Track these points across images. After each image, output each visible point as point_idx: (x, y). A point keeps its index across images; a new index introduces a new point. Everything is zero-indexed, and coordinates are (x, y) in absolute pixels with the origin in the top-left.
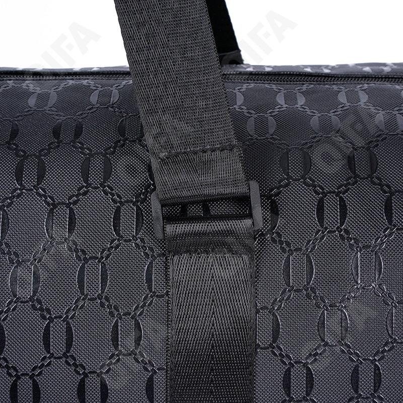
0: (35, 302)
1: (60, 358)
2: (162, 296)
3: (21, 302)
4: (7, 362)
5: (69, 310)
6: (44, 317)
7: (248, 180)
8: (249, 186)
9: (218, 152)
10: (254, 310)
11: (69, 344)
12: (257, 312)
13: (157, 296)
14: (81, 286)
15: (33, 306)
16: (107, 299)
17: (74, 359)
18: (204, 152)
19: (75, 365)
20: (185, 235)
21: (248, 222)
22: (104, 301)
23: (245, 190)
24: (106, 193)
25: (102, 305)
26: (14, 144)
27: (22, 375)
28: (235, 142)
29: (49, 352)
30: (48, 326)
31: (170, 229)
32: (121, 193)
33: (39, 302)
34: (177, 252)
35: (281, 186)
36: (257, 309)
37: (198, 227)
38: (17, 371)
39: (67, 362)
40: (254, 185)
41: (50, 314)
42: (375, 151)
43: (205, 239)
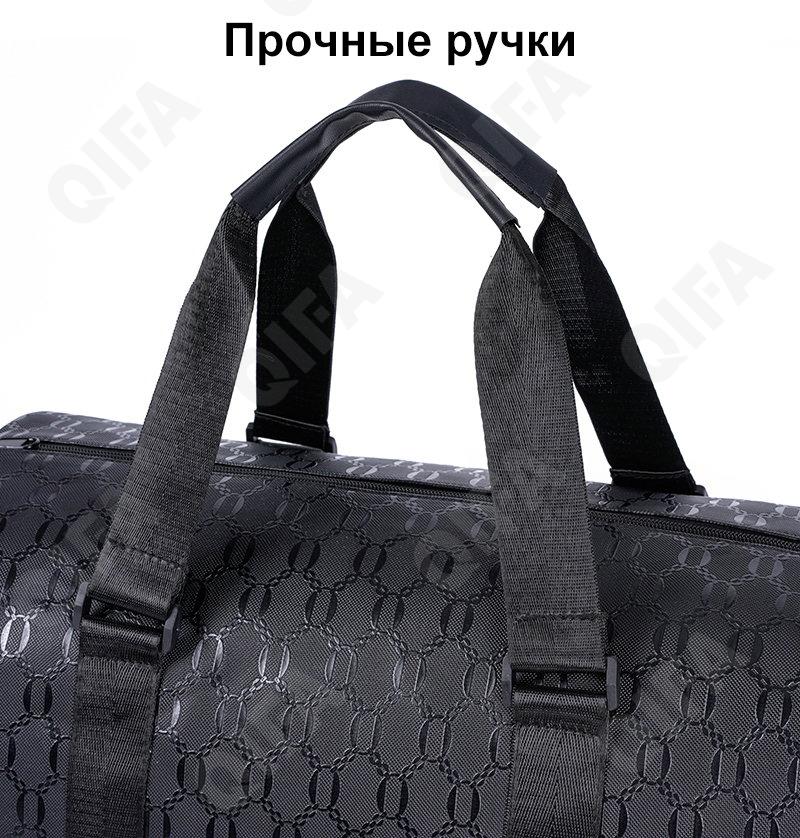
0: (373, 756)
1: (392, 819)
2: (505, 768)
3: (360, 753)
4: (339, 815)
5: (407, 769)
6: (381, 773)
7: (606, 655)
8: (606, 661)
9: (578, 621)
10: (601, 798)
11: (403, 806)
12: (605, 800)
13: (500, 768)
14: (422, 746)
15: (371, 760)
16: (447, 763)
17: (407, 822)
18: (564, 618)
19: (407, 828)
20: (534, 705)
21: (601, 701)
22: (443, 764)
23: (602, 666)
24: (463, 647)
25: (441, 768)
26: (378, 578)
27: (353, 830)
28: (597, 611)
29: (381, 810)
30: (384, 782)
31: (518, 697)
32: (478, 650)
33: (378, 756)
34: (525, 723)
35: (648, 664)
36: (605, 797)
37: (547, 699)
38: (348, 826)
39: (399, 824)
40: (612, 662)
41: (387, 770)
42: (764, 636)
43: (554, 713)
